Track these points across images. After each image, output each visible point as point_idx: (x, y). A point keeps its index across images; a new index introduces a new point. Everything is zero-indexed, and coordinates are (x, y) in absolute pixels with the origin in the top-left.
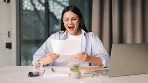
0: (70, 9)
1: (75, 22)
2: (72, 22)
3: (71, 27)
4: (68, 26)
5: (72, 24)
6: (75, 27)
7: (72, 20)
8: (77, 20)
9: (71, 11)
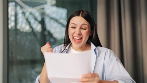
0: (81, 14)
1: (84, 32)
2: (80, 32)
3: (78, 38)
4: (73, 36)
5: (80, 34)
6: (83, 39)
7: (81, 28)
8: (87, 30)
9: (82, 16)
